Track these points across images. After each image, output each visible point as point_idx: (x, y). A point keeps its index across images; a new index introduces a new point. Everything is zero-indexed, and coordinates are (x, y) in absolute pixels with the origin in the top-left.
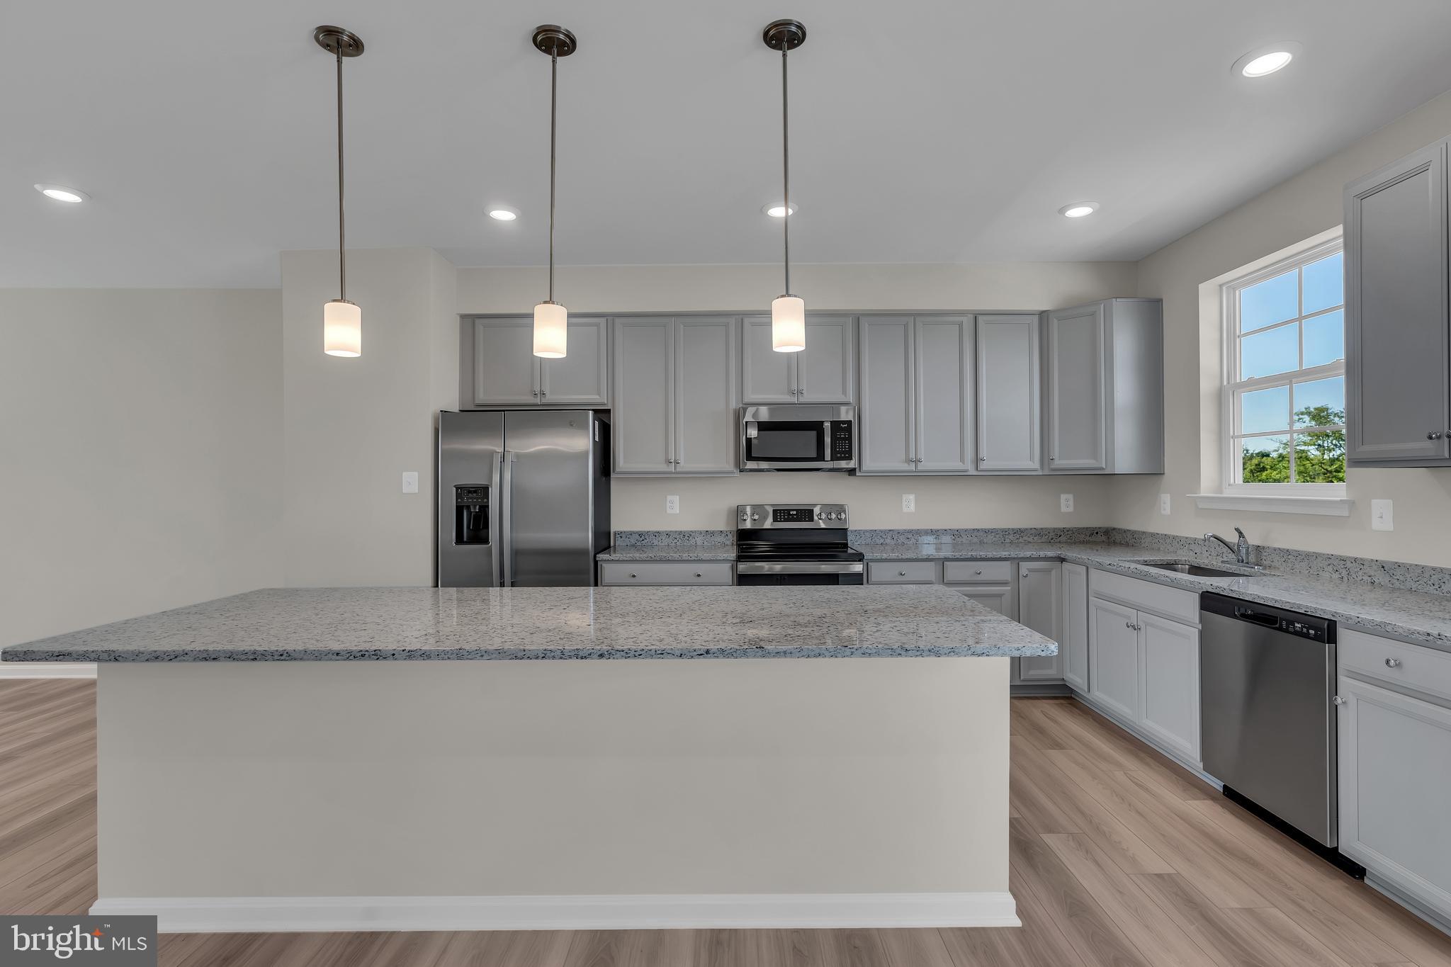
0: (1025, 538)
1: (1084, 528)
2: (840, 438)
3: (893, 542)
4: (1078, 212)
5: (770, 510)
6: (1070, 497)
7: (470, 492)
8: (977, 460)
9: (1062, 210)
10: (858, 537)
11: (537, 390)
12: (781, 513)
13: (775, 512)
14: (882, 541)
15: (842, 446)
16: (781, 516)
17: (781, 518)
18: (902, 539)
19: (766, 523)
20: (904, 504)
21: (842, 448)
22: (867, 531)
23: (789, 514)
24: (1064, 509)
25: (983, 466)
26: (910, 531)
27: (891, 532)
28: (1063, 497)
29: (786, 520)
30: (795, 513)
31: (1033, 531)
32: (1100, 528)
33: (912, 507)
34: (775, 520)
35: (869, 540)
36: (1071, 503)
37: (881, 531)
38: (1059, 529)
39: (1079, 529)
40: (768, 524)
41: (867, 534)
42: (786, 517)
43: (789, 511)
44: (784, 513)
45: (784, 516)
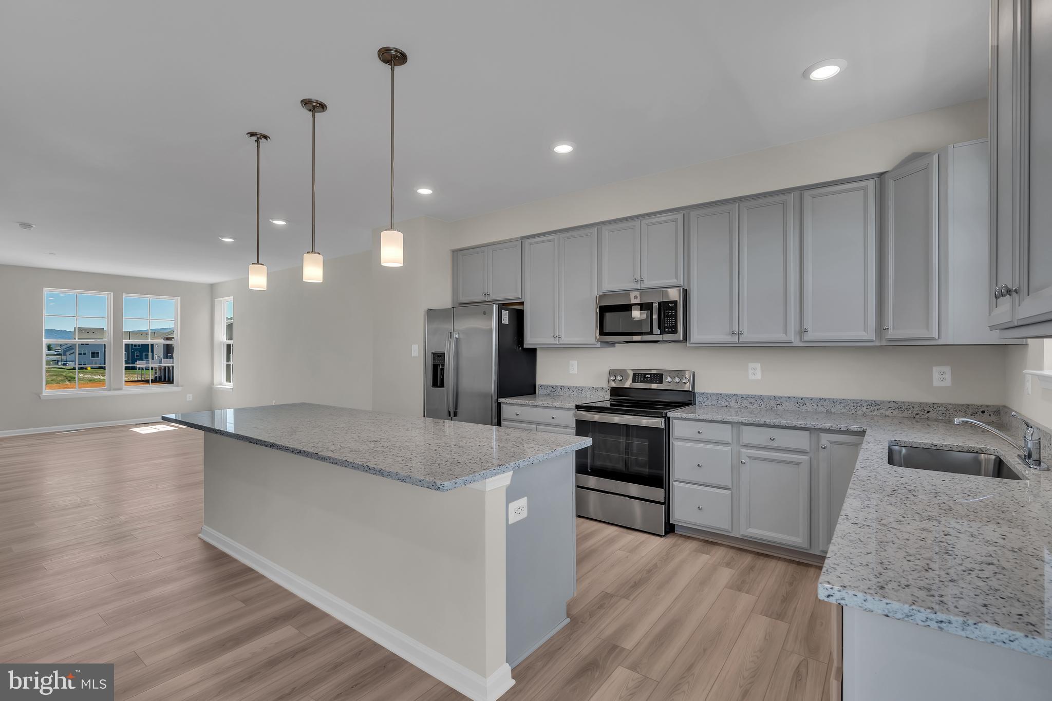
0: (883, 411)
1: (963, 405)
2: (668, 316)
3: (737, 406)
4: (824, 73)
5: (631, 373)
6: (947, 370)
7: (438, 356)
8: (803, 331)
9: (806, 74)
10: (705, 399)
11: (486, 292)
12: (639, 376)
13: (634, 375)
14: (727, 403)
15: (669, 322)
16: (638, 378)
17: (638, 380)
18: (745, 403)
19: (626, 384)
20: (750, 371)
21: (670, 324)
22: (713, 394)
23: (645, 377)
24: (936, 382)
25: (808, 337)
26: (753, 397)
27: (736, 397)
28: (936, 370)
29: (641, 382)
30: (649, 376)
31: (892, 405)
32: (987, 406)
33: (758, 376)
34: (634, 381)
35: (715, 402)
36: (948, 376)
37: (726, 395)
38: (927, 404)
39: (956, 405)
40: (628, 384)
41: (714, 397)
42: (642, 379)
43: (645, 374)
44: (641, 376)
45: (641, 378)
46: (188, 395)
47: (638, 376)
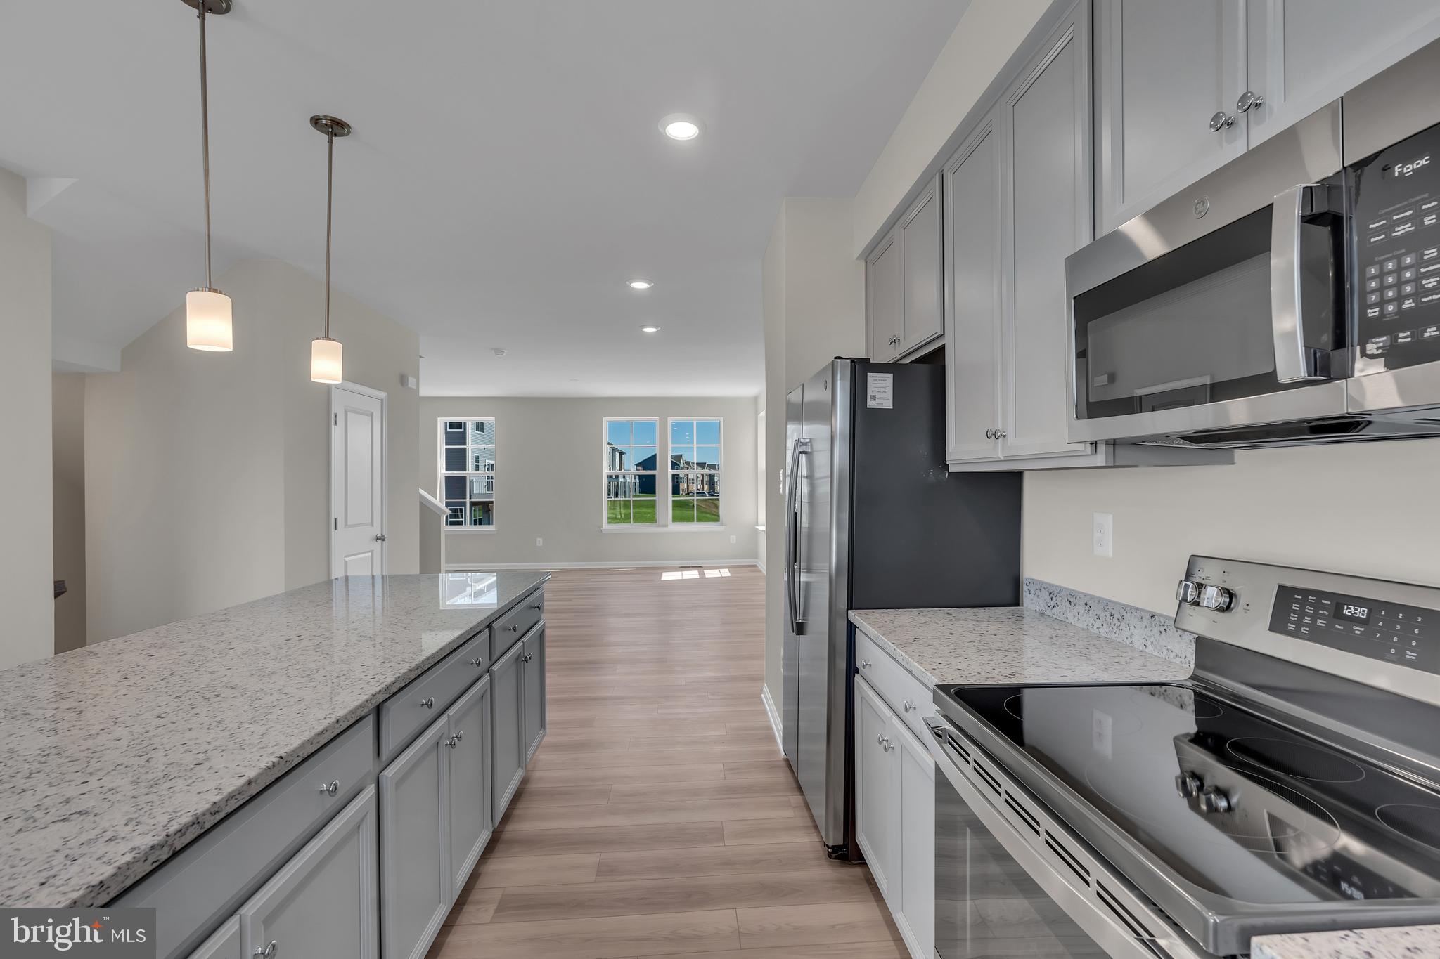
13: (1285, 594)
16: (1302, 614)
17: (1299, 624)
23: (1337, 614)
42: (1321, 623)
43: (1339, 601)
44: (1317, 606)
45: (1314, 617)
46: (731, 537)
47: (1304, 603)
